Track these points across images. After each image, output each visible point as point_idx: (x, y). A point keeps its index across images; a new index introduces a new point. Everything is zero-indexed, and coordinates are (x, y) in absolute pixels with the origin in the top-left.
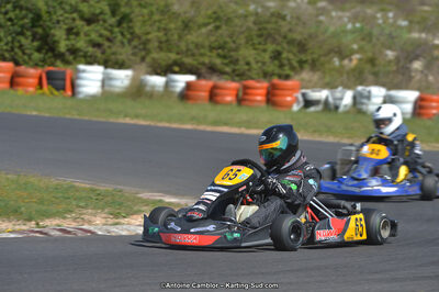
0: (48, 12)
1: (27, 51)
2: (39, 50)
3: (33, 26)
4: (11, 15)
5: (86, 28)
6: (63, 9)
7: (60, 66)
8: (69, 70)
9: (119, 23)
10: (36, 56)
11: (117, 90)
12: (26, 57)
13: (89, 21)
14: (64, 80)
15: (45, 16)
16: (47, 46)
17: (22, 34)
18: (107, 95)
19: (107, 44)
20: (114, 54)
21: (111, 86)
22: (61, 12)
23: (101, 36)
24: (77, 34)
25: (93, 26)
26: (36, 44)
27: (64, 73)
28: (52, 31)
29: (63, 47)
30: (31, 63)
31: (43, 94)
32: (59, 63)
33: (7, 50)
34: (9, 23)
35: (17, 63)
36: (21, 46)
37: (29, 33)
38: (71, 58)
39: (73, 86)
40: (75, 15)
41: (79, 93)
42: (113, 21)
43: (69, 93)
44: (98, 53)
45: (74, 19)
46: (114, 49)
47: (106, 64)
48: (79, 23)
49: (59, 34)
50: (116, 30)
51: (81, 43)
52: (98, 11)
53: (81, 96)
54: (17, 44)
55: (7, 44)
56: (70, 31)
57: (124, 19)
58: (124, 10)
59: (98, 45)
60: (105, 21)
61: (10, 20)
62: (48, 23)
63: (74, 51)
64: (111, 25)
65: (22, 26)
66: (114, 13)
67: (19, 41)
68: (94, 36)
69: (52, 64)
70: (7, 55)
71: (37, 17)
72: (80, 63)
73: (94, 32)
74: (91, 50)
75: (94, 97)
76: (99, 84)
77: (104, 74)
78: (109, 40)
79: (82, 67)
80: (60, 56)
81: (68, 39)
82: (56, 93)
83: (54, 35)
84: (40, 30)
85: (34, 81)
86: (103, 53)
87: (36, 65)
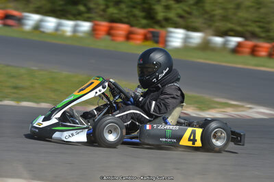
2: (145, 18)
3: (143, 3)
8: (162, 31)
9: (197, 4)
10: (144, 22)
11: (193, 45)
16: (150, 16)
17: (134, 7)
18: (186, 48)
19: (187, 16)
21: (190, 43)
23: (185, 11)
25: (180, 4)
27: (159, 33)
29: (161, 15)
33: (125, 17)
35: (132, 26)
37: (139, 7)
39: (165, 42)
46: (192, 19)
47: (188, 28)
48: (171, 2)
50: (194, 7)
51: (172, 15)
53: (169, 48)
56: (167, 8)
59: (181, 17)
63: (167, 20)
64: (190, 4)
65: (136, 3)
68: (180, 11)
72: (170, 27)
74: (178, 19)
76: (181, 40)
77: (186, 35)
80: (158, 23)
83: (154, 9)
85: (140, 37)
86: (186, 21)
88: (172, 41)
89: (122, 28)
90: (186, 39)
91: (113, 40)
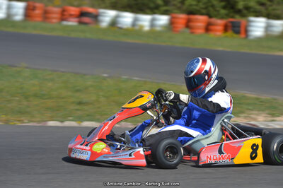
1: (217, 9)
2: (224, 8)
7: (238, 19)
8: (243, 21)
10: (223, 12)
11: (275, 34)
12: (215, 13)
14: (240, 27)
16: (230, 5)
18: (269, 37)
19: (269, 3)
20: (274, 10)
21: (271, 31)
26: (222, 4)
27: (240, 23)
29: (241, 5)
30: (219, 16)
31: (226, 36)
32: (237, 16)
33: (203, 8)
35: (210, 17)
36: (213, 6)
38: (245, 12)
39: (246, 31)
41: (250, 36)
43: (243, 36)
44: (262, 9)
46: (274, 7)
47: (269, 16)
51: (252, 3)
53: (251, 38)
54: (210, 4)
55: (204, 4)
59: (262, 4)
63: (247, 8)
69: (233, 17)
70: (203, 11)
72: (251, 16)
74: (258, 8)
75: (259, 39)
76: (262, 30)
77: (267, 23)
79: (252, 19)
80: (239, 12)
82: (235, 35)
85: (220, 28)
86: (267, 9)
87: (222, 18)
88: (254, 31)
89: (201, 20)
90: (268, 27)
91: (192, 33)
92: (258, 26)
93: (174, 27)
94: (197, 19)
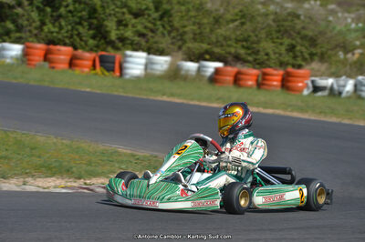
0: (102, 7)
1: (84, 38)
2: (94, 37)
3: (90, 18)
4: (71, 8)
5: (134, 21)
6: (115, 4)
7: (110, 52)
8: (118, 55)
9: (161, 18)
10: (91, 42)
11: (158, 73)
12: (83, 43)
13: (136, 15)
14: (114, 63)
15: (100, 10)
16: (101, 34)
17: (80, 24)
18: (149, 76)
19: (150, 34)
20: (156, 43)
21: (152, 69)
22: (113, 7)
23: (146, 27)
24: (126, 25)
25: (139, 19)
26: (91, 32)
27: (114, 57)
28: (106, 23)
29: (113, 36)
30: (87, 48)
31: (96, 74)
32: (110, 49)
33: (67, 37)
34: (70, 15)
35: (75, 48)
36: (79, 34)
37: (85, 24)
38: (120, 45)
39: (121, 68)
40: (125, 10)
41: (126, 74)
42: (156, 15)
43: (118, 74)
44: (143, 42)
45: (123, 13)
46: (156, 39)
47: (149, 51)
48: (128, 17)
49: (111, 25)
50: (159, 23)
51: (129, 33)
52: (144, 7)
53: (127, 77)
54: (76, 32)
55: (67, 32)
56: (120, 23)
57: (165, 15)
58: (166, 6)
59: (142, 35)
60: (149, 15)
61: (70, 11)
62: (103, 16)
63: (122, 39)
64: (154, 19)
65: (81, 18)
66: (157, 9)
67: (77, 30)
68: (140, 28)
69: (104, 50)
70: (67, 41)
71: (93, 11)
72: (128, 49)
73: (140, 24)
74: (137, 39)
75: (138, 78)
76: (142, 67)
77: (147, 59)
78: (152, 31)
79: (129, 53)
80: (111, 43)
81: (118, 29)
82: (106, 73)
83: (106, 26)
84: (95, 21)
85: (89, 63)
86: (147, 42)
87: (91, 50)
88: (132, 69)
89: (64, 52)
90: (148, 64)
91: (53, 68)
92: (136, 63)
93: (29, 60)
94: (59, 50)
